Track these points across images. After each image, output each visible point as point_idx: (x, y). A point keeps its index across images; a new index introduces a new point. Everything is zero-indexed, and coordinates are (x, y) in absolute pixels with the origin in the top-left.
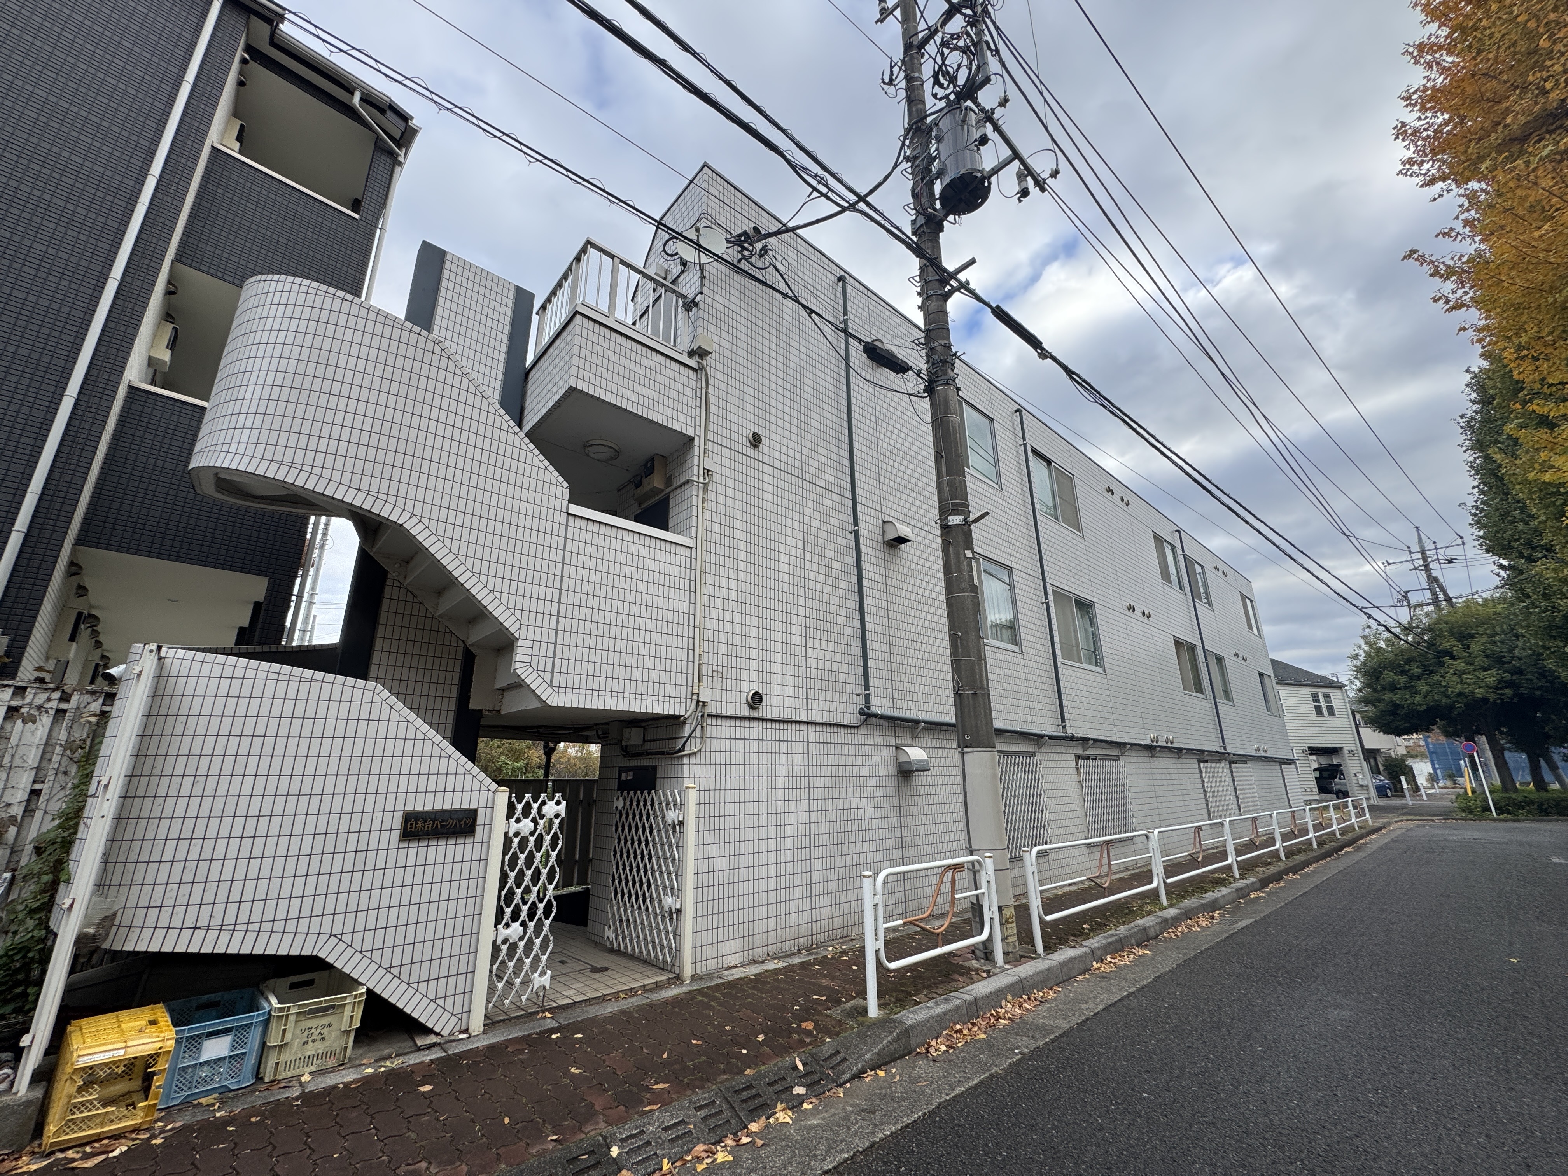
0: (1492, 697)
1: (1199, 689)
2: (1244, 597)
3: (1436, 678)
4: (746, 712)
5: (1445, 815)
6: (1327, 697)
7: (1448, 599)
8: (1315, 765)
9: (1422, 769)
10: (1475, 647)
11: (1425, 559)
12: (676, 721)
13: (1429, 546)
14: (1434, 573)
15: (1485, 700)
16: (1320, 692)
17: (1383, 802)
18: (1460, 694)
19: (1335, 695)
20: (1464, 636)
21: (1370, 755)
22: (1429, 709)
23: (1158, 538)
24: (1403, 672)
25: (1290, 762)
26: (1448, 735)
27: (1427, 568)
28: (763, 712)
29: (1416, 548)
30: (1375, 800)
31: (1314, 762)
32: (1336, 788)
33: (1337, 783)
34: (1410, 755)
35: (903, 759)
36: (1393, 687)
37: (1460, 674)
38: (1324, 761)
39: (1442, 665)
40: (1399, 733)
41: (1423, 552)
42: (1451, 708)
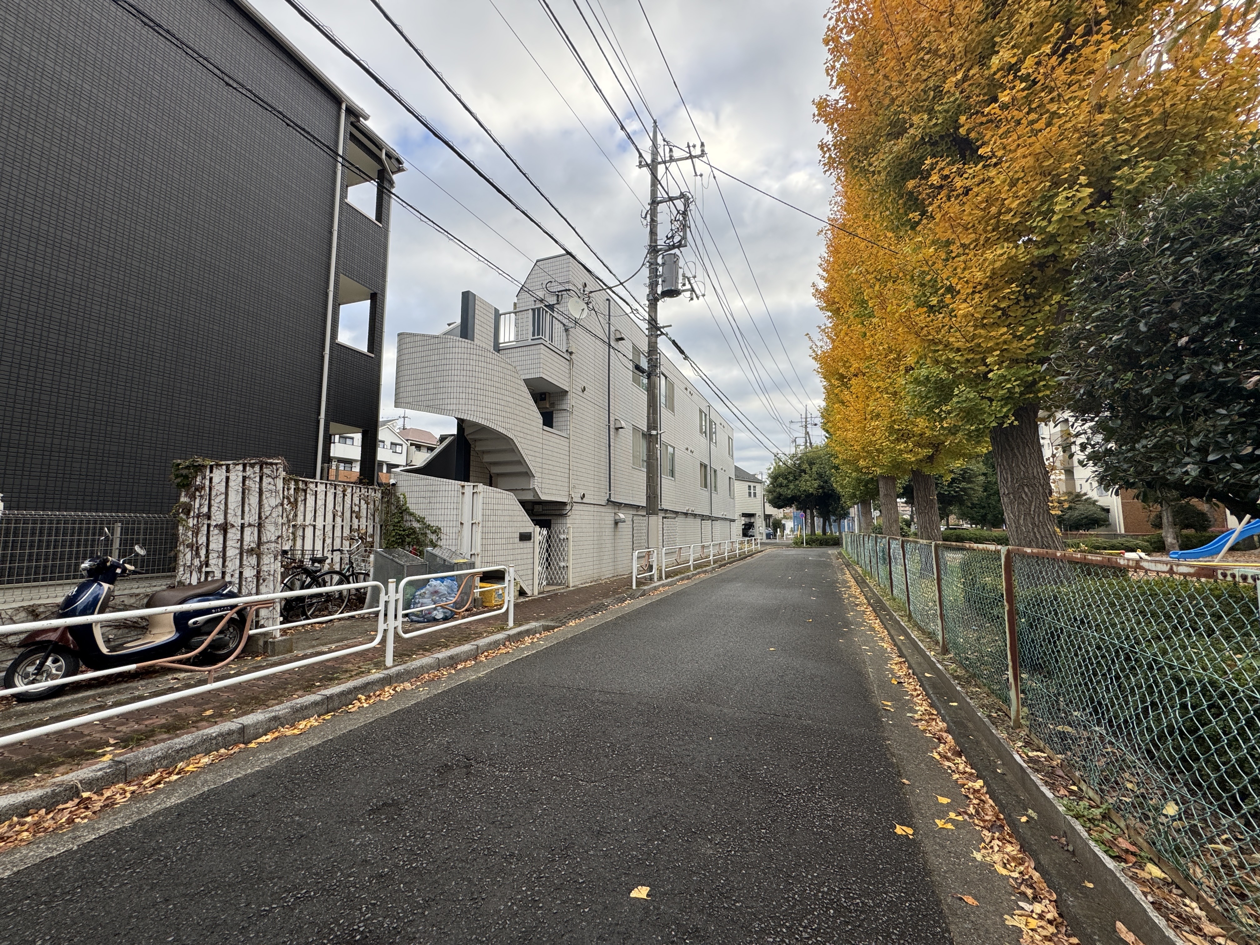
0: (815, 493)
1: (706, 487)
2: (729, 438)
3: (797, 482)
4: (580, 501)
5: (788, 546)
6: (754, 487)
7: (811, 443)
8: (743, 522)
9: (789, 525)
10: (815, 469)
11: (806, 422)
12: (564, 504)
13: (809, 416)
14: (808, 430)
15: (812, 494)
16: (752, 484)
17: (769, 541)
18: (805, 491)
19: (758, 486)
20: (811, 464)
21: (767, 517)
22: (793, 497)
23: (701, 411)
24: (786, 479)
25: (734, 521)
26: (797, 509)
27: (806, 427)
28: (585, 501)
29: (804, 416)
30: (765, 540)
31: (743, 520)
32: (750, 534)
33: (751, 532)
34: (785, 517)
35: (617, 518)
36: (781, 486)
37: (806, 481)
38: (747, 520)
39: (800, 476)
40: (779, 507)
41: (806, 418)
42: (800, 497)
